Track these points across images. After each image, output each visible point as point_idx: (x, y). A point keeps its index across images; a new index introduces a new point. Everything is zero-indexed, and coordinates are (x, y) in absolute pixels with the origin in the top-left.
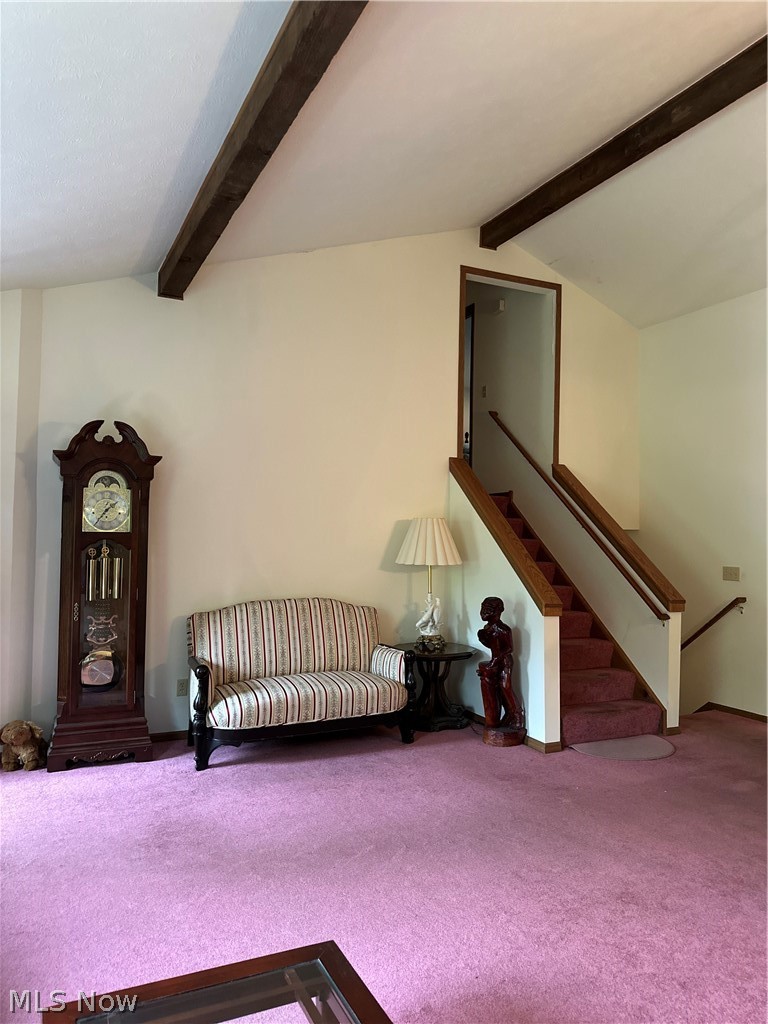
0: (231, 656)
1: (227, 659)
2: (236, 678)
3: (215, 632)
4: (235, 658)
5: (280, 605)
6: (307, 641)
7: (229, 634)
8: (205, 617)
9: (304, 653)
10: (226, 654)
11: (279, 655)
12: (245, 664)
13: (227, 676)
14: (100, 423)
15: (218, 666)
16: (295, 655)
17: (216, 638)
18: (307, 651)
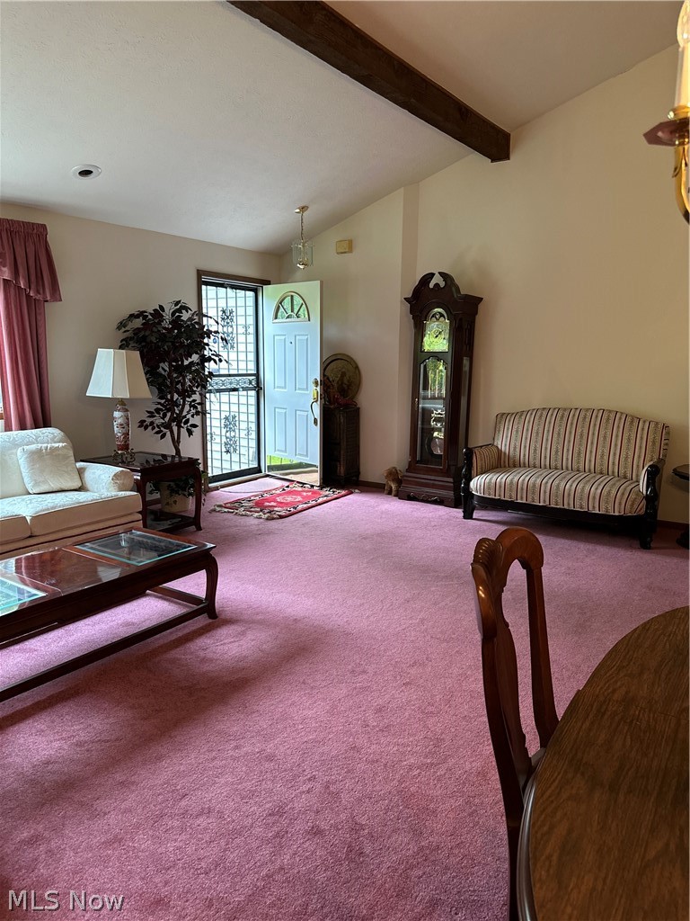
0: (515, 448)
1: (512, 449)
2: (517, 463)
3: (508, 429)
4: (518, 450)
5: (564, 413)
6: (580, 445)
7: (517, 431)
8: (504, 417)
9: (575, 455)
10: (512, 446)
11: (553, 453)
12: (524, 455)
13: (511, 461)
14: (433, 274)
15: (505, 453)
16: (567, 456)
17: (507, 433)
18: (579, 453)
